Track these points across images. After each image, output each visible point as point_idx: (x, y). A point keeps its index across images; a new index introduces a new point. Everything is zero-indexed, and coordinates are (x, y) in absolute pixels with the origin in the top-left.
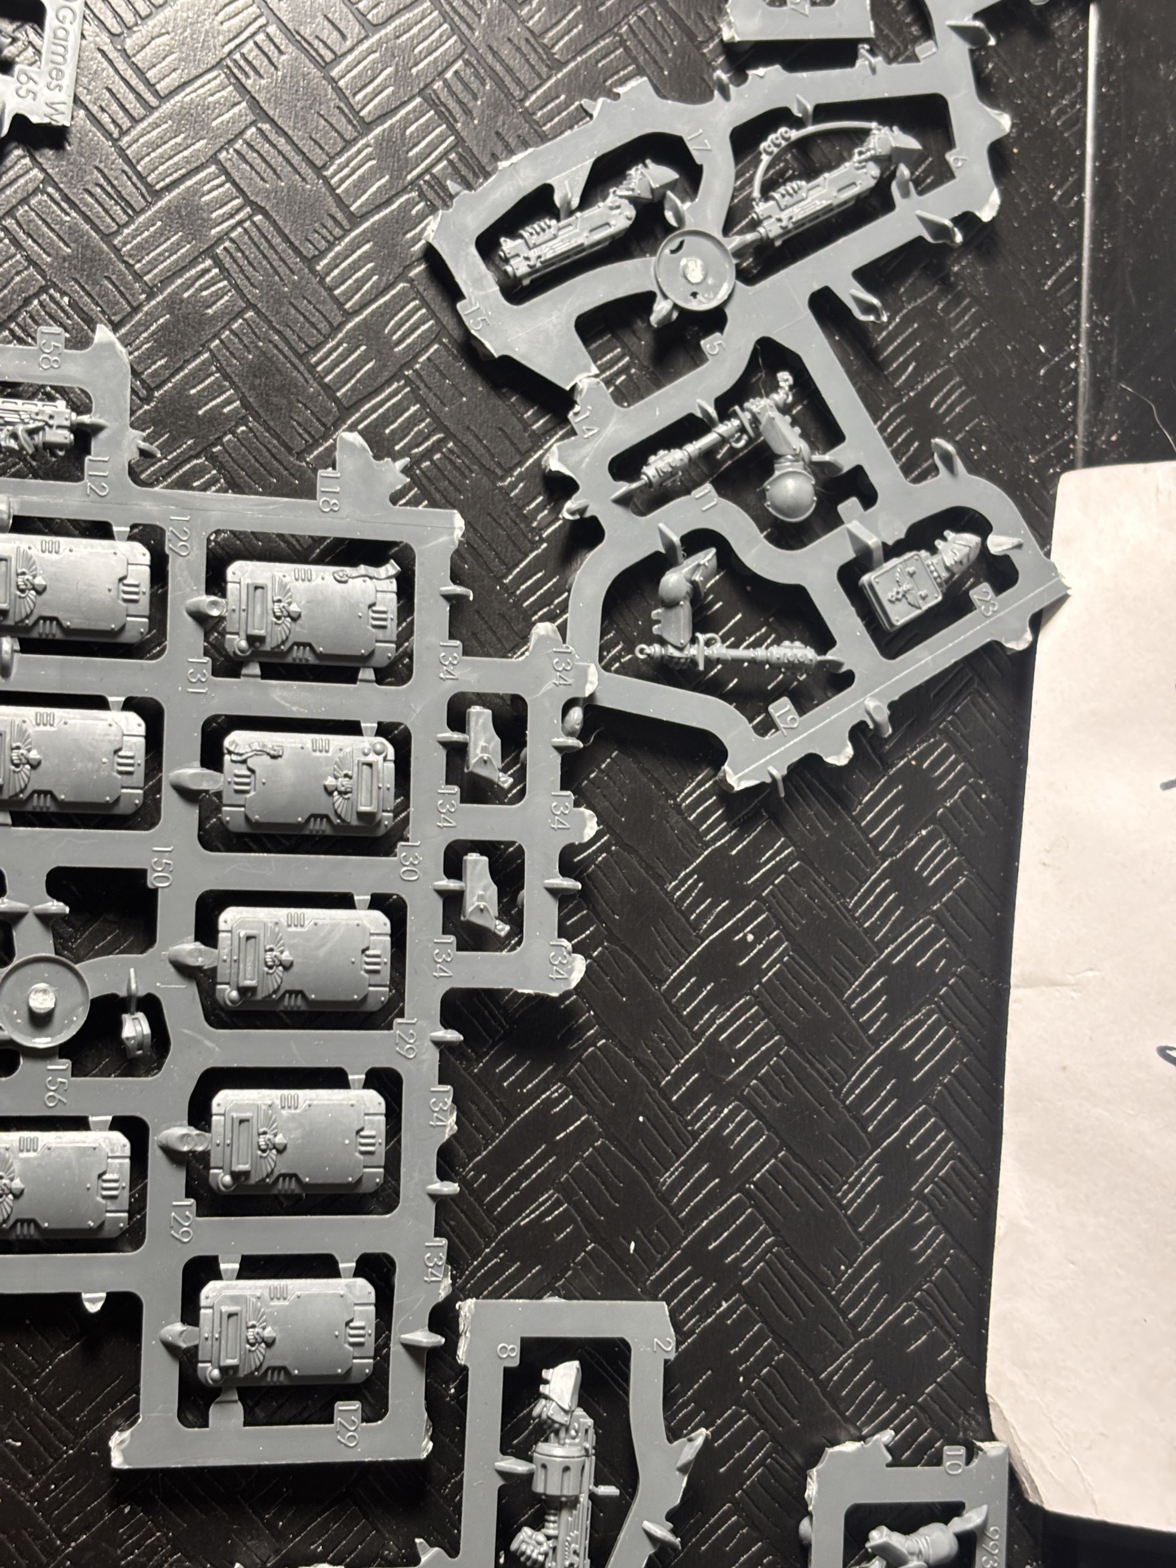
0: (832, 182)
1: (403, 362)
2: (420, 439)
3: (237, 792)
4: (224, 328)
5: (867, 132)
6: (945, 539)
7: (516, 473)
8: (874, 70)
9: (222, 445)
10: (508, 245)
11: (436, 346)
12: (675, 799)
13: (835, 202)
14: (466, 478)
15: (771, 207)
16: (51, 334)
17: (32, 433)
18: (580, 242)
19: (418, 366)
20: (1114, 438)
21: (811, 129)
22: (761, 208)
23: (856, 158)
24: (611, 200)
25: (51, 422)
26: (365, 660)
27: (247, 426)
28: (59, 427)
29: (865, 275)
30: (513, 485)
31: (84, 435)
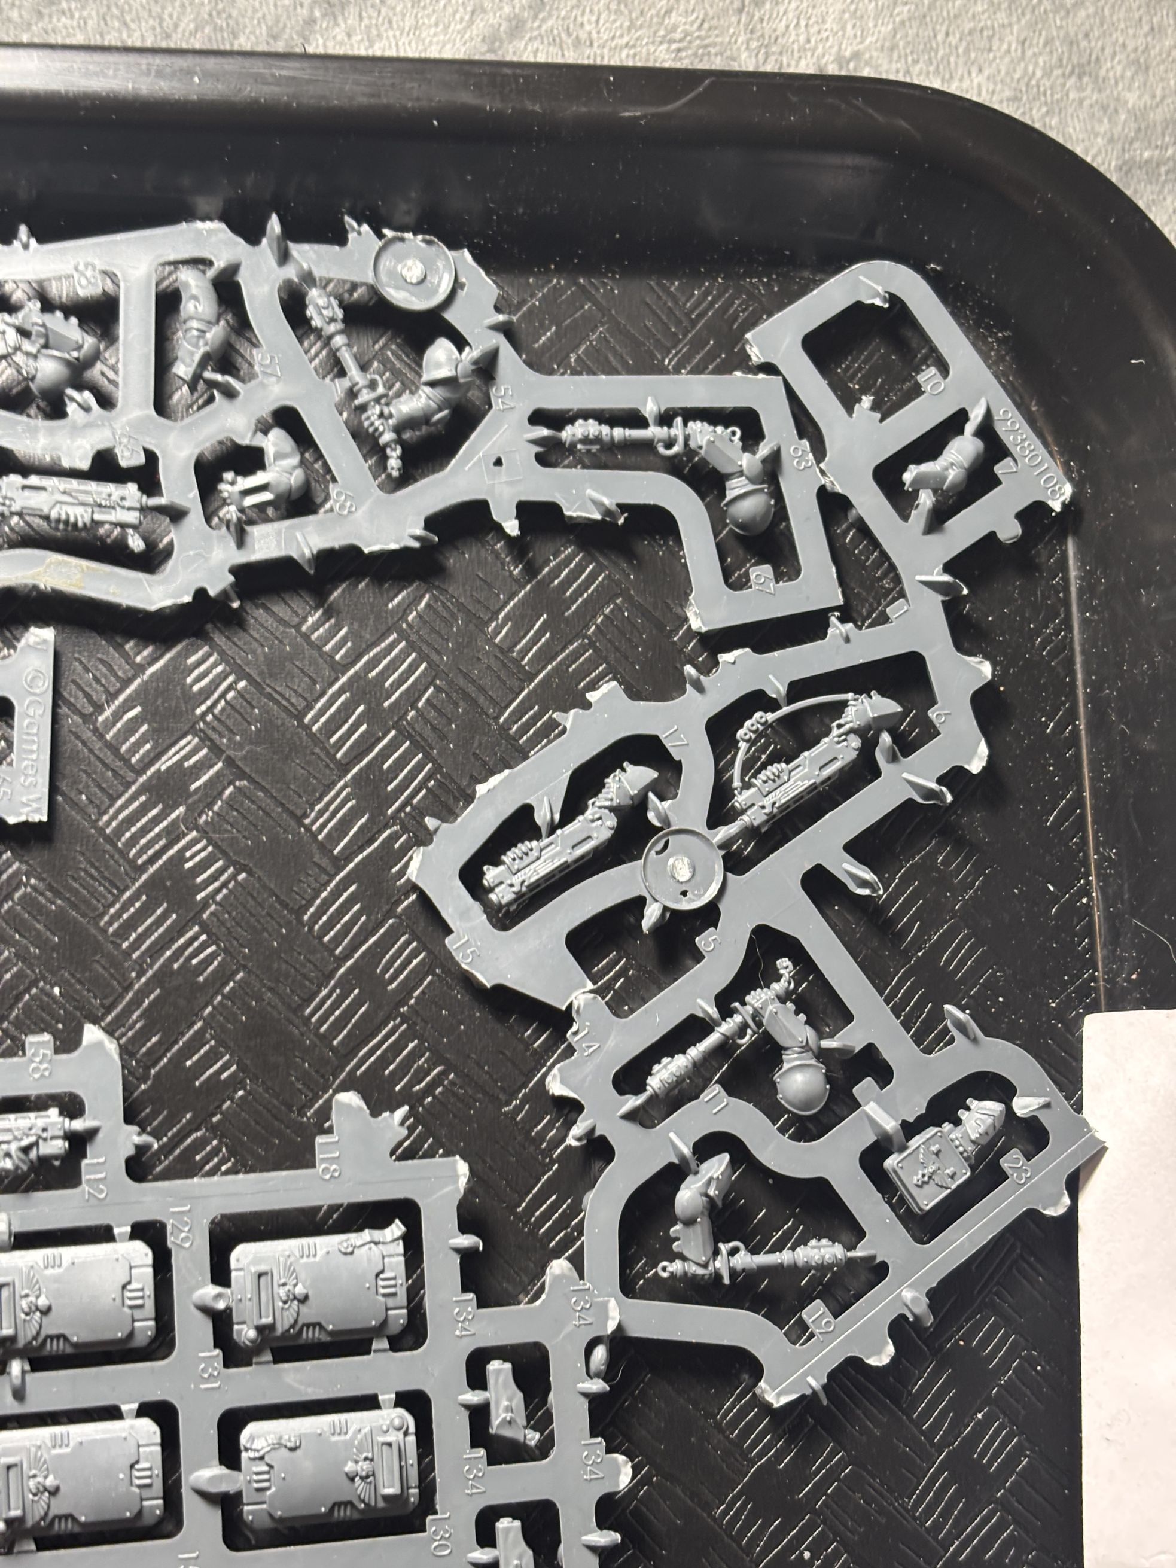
0: (812, 760)
1: (398, 999)
2: (422, 1075)
3: (258, 1490)
4: (216, 993)
5: (844, 704)
6: (968, 1109)
7: (520, 1095)
8: (847, 640)
9: (221, 1113)
10: (491, 874)
11: (430, 978)
12: (714, 1417)
13: (818, 780)
14: (470, 1108)
15: (753, 795)
16: (40, 1043)
17: (26, 1150)
18: (563, 860)
19: (412, 1001)
20: (1134, 977)
21: (786, 710)
22: (741, 799)
23: (835, 732)
24: (589, 813)
25: (44, 1135)
26: (380, 1330)
27: (244, 1089)
28: (53, 1138)
29: (856, 848)
30: (518, 1109)
31: (79, 1143)
